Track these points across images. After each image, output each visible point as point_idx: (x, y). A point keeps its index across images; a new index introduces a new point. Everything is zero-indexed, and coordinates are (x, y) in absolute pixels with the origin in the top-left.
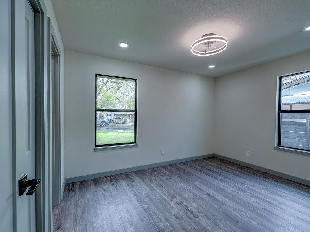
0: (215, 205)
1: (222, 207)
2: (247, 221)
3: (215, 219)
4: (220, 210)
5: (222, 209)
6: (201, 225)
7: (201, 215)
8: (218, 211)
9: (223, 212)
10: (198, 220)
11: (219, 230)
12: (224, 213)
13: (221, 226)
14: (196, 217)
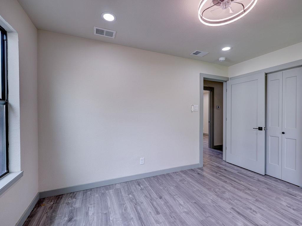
0: (213, 221)
1: (205, 218)
2: (186, 203)
3: (214, 206)
4: (208, 215)
5: (206, 215)
6: (226, 202)
7: (229, 210)
8: (210, 214)
9: (206, 212)
10: (231, 206)
11: (212, 198)
12: (204, 211)
13: (210, 201)
14: (232, 208)
